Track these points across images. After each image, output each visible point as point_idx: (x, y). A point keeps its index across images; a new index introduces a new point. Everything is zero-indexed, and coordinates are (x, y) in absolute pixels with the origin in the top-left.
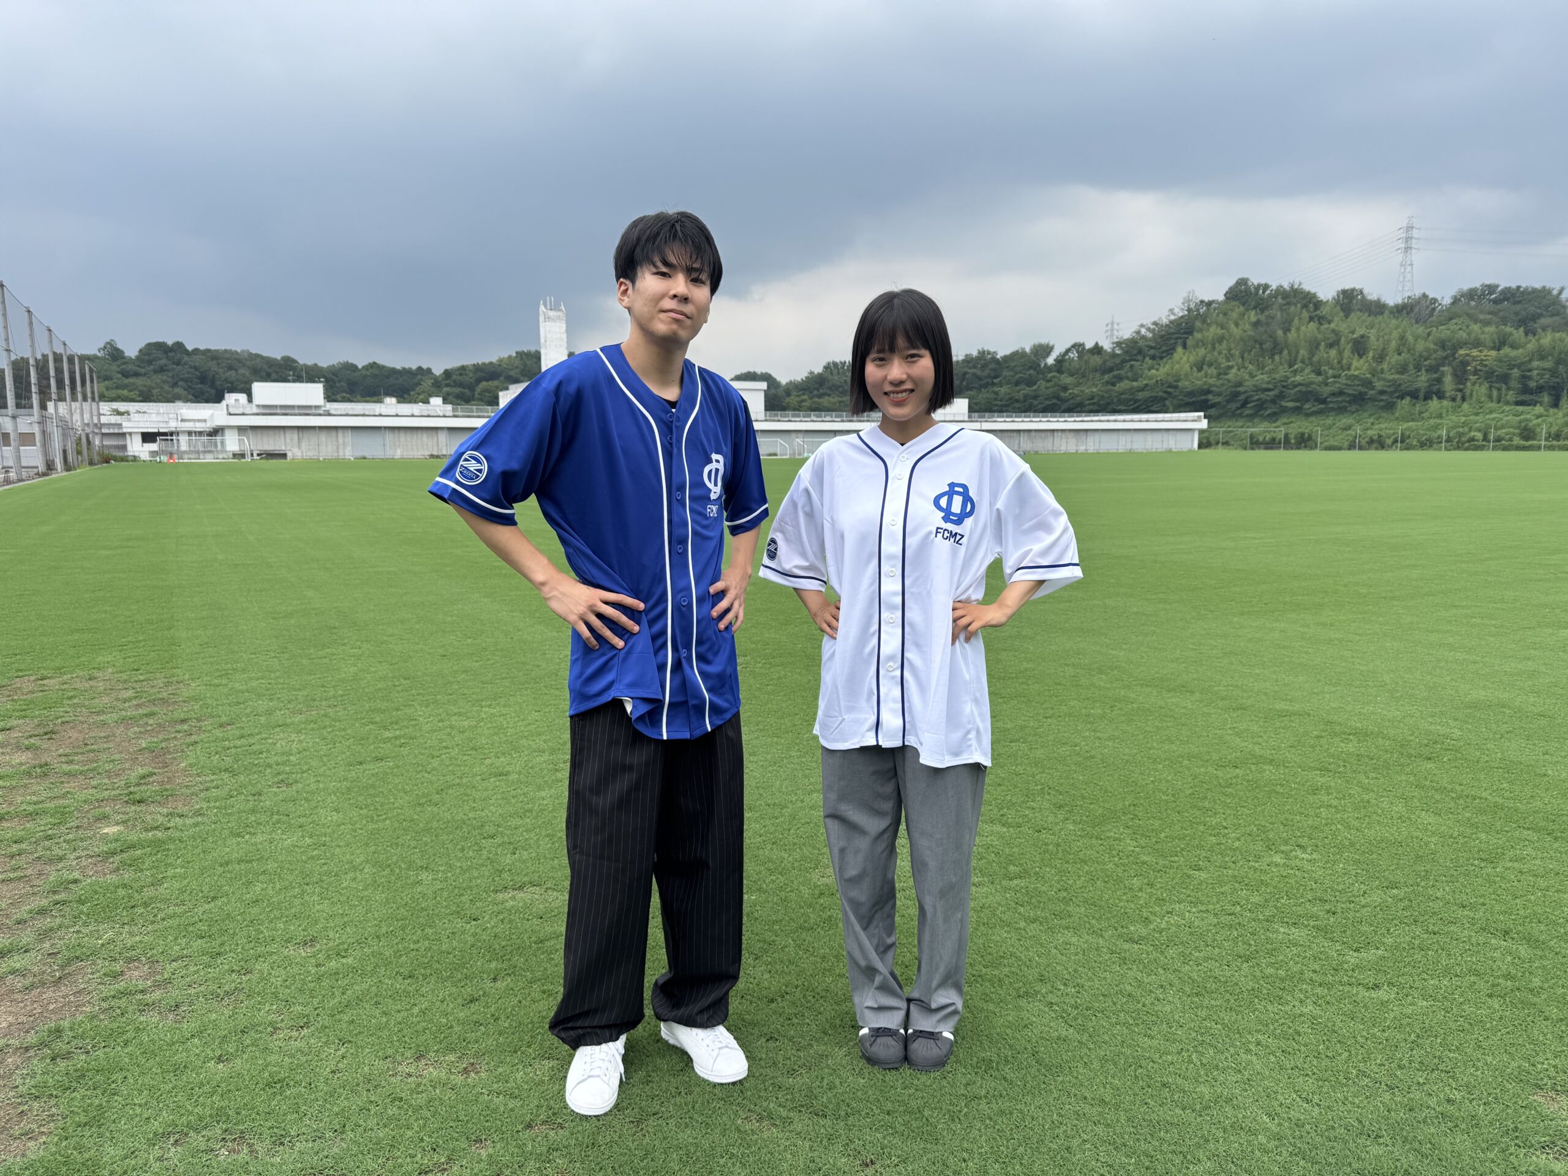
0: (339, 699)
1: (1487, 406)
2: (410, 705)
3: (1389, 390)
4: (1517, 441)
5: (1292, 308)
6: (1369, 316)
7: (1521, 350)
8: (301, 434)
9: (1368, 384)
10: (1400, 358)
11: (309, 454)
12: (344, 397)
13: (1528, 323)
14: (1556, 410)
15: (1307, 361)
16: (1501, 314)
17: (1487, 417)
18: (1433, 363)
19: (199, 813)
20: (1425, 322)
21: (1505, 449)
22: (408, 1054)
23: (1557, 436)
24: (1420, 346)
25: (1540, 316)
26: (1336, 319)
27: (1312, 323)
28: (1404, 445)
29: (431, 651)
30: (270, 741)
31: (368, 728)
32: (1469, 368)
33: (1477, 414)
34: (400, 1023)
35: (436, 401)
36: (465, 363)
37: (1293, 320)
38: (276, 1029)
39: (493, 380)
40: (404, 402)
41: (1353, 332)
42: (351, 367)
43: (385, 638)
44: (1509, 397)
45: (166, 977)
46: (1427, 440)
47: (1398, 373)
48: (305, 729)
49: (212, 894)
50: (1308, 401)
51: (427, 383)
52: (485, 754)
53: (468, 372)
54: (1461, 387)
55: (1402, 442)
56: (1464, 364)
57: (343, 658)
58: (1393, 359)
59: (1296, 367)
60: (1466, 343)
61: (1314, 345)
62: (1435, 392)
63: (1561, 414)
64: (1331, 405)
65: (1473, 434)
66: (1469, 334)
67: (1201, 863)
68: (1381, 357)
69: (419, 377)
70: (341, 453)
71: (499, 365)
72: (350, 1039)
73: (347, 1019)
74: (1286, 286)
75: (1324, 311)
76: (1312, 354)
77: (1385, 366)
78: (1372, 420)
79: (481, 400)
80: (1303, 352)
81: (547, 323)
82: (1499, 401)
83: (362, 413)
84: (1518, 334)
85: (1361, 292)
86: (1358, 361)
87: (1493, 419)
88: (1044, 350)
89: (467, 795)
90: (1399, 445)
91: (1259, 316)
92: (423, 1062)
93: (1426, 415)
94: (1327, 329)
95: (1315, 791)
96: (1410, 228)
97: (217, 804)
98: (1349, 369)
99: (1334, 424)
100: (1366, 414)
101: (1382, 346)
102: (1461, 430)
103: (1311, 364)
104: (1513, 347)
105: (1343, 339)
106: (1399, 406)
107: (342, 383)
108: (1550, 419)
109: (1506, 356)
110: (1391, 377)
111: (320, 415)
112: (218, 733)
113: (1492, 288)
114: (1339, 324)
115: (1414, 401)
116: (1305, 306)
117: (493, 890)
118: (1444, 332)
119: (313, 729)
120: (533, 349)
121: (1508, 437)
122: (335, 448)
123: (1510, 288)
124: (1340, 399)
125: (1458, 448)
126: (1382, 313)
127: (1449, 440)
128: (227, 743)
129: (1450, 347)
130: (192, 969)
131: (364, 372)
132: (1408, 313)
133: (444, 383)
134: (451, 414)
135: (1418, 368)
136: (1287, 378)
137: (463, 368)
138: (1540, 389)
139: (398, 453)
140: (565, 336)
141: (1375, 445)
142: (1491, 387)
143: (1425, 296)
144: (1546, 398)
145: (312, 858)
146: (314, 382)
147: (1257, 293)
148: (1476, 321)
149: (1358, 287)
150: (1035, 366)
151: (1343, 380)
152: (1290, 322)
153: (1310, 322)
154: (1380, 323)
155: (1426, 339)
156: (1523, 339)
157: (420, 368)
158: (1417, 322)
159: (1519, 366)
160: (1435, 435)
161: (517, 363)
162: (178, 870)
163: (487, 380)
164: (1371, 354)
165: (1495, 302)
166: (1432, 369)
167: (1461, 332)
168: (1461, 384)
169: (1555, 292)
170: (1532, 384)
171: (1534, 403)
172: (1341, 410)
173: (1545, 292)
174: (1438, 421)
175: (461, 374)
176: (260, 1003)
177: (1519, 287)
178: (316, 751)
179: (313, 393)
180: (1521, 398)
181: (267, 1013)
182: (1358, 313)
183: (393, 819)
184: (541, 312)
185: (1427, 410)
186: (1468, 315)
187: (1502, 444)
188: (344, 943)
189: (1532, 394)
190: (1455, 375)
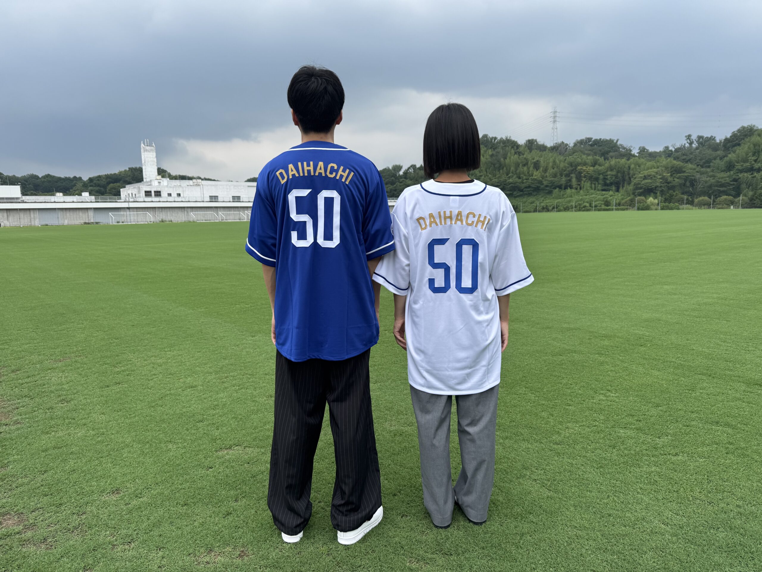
0: (81, 352)
1: (590, 192)
2: (124, 353)
3: (550, 185)
4: (603, 207)
5: (507, 148)
6: (540, 151)
7: (603, 167)
8: (8, 213)
9: (541, 182)
10: (553, 171)
11: (14, 224)
12: (32, 193)
13: (605, 155)
14: (618, 193)
15: (514, 173)
16: (594, 151)
17: (591, 196)
18: (568, 172)
19: (17, 422)
20: (563, 154)
21: (599, 210)
22: (202, 550)
23: (619, 204)
24: (562, 165)
25: (610, 152)
26: (526, 153)
27: (516, 155)
28: (557, 209)
29: (124, 323)
30: (47, 378)
31: (104, 366)
32: (582, 175)
33: (586, 195)
34: (190, 533)
35: (86, 194)
36: (101, 174)
37: (507, 154)
38: (114, 545)
39: (116, 183)
40: (67, 195)
41: (533, 159)
42: (36, 177)
43: (96, 318)
44: (599, 187)
45: (31, 522)
46: (567, 207)
47: (553, 177)
48: (67, 370)
49: (43, 469)
50: (515, 190)
51: (79, 185)
52: (178, 377)
53: (102, 179)
54: (580, 183)
55: (557, 208)
56: (580, 173)
57: (75, 330)
58: (551, 171)
59: (509, 175)
60: (580, 164)
61: (517, 165)
62: (568, 186)
63: (620, 195)
64: (525, 192)
65: (585, 204)
66: (582, 160)
67: (569, 402)
68: (545, 170)
69: (75, 182)
70: (33, 223)
71: (120, 175)
72: (163, 546)
73: (157, 534)
74: (504, 138)
75: (521, 149)
76: (516, 169)
77: (548, 174)
78: (543, 199)
79: (110, 193)
80: (512, 168)
81: (146, 153)
82: (595, 190)
83: (44, 201)
84: (601, 160)
85: (536, 141)
86: (536, 172)
87: (593, 197)
88: (398, 168)
89: (177, 399)
90: (555, 209)
91: (493, 152)
92: (213, 554)
93: (565, 196)
94: (523, 158)
95: (602, 364)
96: (555, 112)
97: (27, 416)
98: (532, 176)
99: (527, 201)
100: (540, 196)
101: (546, 166)
102: (580, 202)
103: (516, 174)
104: (600, 165)
105: (529, 162)
106: (554, 192)
107: (30, 186)
108: (616, 197)
109: (597, 169)
110: (551, 179)
111: (19, 203)
112: (13, 375)
113: (589, 139)
114: (528, 155)
115: (560, 190)
116: (513, 147)
117: (215, 451)
118: (571, 159)
119: (71, 370)
120: (138, 166)
121: (599, 205)
122: (29, 220)
123: (597, 139)
124: (529, 190)
125: (580, 210)
126: (545, 150)
127: (576, 207)
128: (20, 381)
129: (574, 166)
130: (47, 515)
131: (43, 180)
132: (556, 150)
133: (89, 184)
134: (94, 201)
135: (561, 175)
136: (506, 180)
137: (99, 177)
138: (611, 184)
139: (66, 222)
140: (155, 160)
141: (545, 210)
142: (591, 183)
143: (563, 143)
144: (614, 188)
145: (99, 442)
146: (15, 185)
147: (491, 141)
148: (584, 154)
149: (535, 138)
150: (394, 175)
151: (530, 181)
152: (507, 155)
153: (515, 154)
154: (545, 155)
155: (564, 162)
156: (604, 162)
157: (75, 177)
158: (560, 154)
159: (602, 174)
160: (569, 205)
161: (129, 173)
162: (16, 457)
163: (113, 183)
164: (541, 169)
165: (591, 145)
166: (567, 175)
167: (578, 159)
168: (579, 182)
169: (615, 141)
170: (608, 182)
171: (608, 190)
172: (530, 194)
173: (611, 141)
174: (570, 199)
175: (98, 180)
176: (98, 531)
177: (600, 139)
178: (77, 381)
179: (15, 191)
180: (604, 188)
181: (105, 536)
182: (535, 150)
183: (140, 416)
184: (142, 147)
185: (566, 194)
186: (581, 151)
187: (598, 208)
188: (138, 489)
189: (608, 186)
190: (577, 178)
